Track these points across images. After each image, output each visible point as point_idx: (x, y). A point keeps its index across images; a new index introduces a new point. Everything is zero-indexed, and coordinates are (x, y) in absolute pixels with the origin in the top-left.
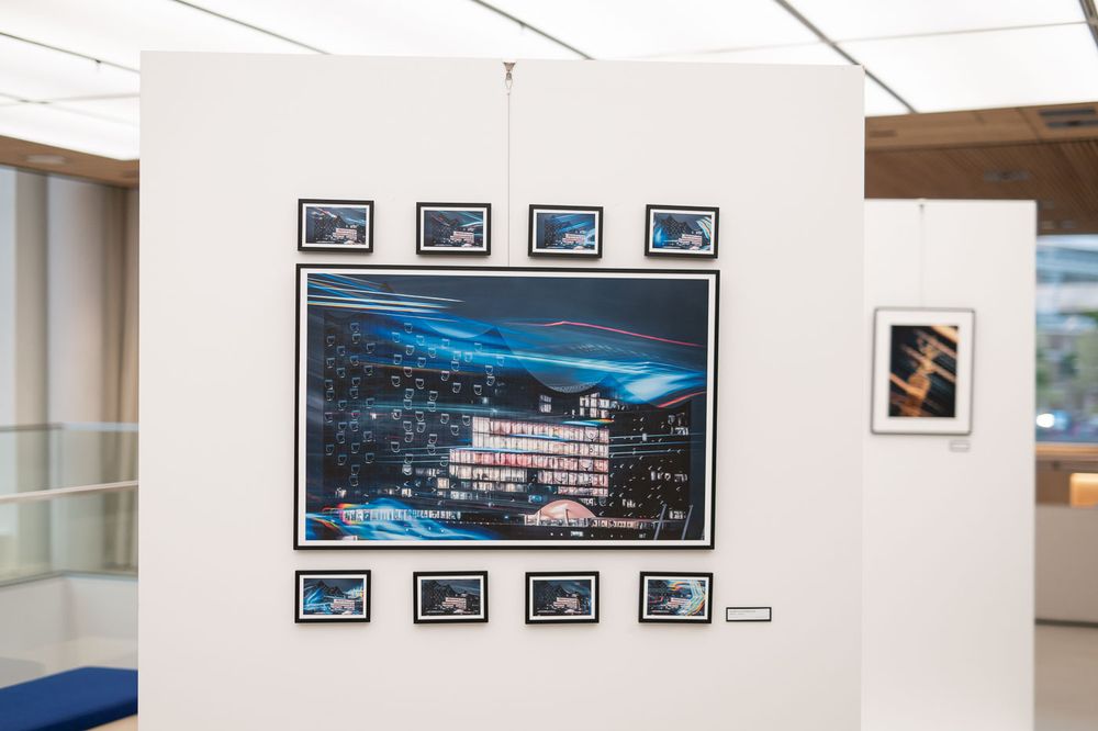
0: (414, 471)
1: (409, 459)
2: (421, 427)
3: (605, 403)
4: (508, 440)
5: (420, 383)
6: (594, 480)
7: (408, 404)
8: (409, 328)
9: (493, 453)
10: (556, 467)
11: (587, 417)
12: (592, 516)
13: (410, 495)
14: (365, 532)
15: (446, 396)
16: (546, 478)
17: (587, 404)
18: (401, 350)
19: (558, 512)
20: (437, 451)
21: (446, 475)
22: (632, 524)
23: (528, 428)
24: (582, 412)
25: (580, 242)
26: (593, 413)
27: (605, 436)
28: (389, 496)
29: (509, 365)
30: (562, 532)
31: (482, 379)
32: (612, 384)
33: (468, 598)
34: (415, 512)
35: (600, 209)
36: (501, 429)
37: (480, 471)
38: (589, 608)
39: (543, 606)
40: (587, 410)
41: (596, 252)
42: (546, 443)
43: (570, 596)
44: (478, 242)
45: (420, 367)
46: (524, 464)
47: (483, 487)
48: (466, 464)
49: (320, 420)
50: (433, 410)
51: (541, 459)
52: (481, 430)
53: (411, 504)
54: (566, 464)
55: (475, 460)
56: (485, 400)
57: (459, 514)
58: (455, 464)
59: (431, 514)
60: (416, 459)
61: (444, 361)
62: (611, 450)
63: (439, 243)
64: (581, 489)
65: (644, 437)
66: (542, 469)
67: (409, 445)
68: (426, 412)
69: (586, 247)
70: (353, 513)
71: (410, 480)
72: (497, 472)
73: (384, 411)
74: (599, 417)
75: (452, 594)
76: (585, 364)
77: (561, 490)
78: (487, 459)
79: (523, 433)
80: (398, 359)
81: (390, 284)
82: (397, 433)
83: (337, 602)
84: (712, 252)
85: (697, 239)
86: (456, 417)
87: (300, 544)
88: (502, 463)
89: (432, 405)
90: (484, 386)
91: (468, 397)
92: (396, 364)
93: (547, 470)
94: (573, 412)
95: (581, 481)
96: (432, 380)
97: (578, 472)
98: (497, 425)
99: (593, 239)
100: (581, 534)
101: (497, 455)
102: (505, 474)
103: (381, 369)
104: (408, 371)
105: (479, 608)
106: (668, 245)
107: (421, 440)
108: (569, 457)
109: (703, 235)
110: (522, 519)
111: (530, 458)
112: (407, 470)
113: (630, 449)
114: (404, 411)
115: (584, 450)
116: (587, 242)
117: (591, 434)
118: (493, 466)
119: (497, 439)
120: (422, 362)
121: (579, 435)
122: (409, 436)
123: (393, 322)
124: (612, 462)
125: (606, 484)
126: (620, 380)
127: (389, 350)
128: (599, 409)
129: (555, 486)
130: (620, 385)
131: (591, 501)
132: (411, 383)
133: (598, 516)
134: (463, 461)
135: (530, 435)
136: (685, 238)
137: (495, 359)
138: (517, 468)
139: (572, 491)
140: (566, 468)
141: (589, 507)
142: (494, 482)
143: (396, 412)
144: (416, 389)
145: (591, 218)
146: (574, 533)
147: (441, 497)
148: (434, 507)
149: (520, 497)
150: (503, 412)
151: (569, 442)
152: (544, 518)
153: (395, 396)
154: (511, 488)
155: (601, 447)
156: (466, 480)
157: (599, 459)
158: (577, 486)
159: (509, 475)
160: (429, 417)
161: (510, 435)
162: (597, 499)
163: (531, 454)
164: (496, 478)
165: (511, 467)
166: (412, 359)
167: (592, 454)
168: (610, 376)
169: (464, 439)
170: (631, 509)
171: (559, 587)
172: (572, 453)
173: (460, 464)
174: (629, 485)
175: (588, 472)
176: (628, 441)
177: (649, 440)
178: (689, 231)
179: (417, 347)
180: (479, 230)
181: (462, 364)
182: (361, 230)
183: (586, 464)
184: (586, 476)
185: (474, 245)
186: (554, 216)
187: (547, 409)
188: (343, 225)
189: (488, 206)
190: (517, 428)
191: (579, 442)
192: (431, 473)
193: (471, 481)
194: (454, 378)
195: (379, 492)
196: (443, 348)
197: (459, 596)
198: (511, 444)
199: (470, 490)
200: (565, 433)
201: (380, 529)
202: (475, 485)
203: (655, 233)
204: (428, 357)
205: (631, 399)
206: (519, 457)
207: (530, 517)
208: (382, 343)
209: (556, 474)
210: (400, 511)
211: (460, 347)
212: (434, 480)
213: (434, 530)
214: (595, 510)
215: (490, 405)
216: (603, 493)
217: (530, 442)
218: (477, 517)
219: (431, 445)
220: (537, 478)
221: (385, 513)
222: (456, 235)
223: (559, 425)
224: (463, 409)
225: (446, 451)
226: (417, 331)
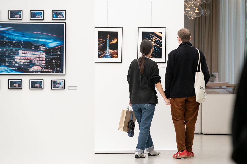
0: (8, 60)
1: (7, 58)
2: (9, 52)
3: (44, 47)
4: (26, 54)
5: (9, 44)
6: (42, 62)
7: (7, 48)
8: (7, 33)
9: (23, 57)
10: (35, 59)
11: (41, 50)
12: (42, 69)
13: (7, 65)
15: (14, 46)
16: (33, 62)
17: (41, 48)
18: (6, 37)
19: (35, 68)
20: (12, 56)
21: (14, 61)
22: (50, 70)
23: (30, 52)
24: (40, 49)
25: (39, 17)
26: (42, 49)
27: (44, 54)
28: (3, 65)
29: (26, 40)
30: (36, 72)
31: (21, 43)
32: (45, 44)
33: (18, 84)
34: (8, 68)
35: (43, 11)
36: (24, 52)
37: (20, 60)
38: (42, 86)
39: (33, 86)
40: (41, 49)
41: (43, 19)
42: (33, 55)
43: (38, 84)
44: (20, 17)
45: (9, 41)
46: (29, 59)
47: (21, 63)
48: (18, 59)
50: (12, 49)
51: (32, 58)
52: (21, 52)
53: (8, 66)
54: (37, 59)
55: (20, 58)
56: (22, 47)
57: (17, 68)
58: (16, 59)
59: (11, 68)
60: (9, 58)
61: (14, 40)
62: (46, 56)
63: (13, 17)
64: (40, 64)
65: (52, 54)
66: (32, 60)
67: (7, 55)
68: (10, 49)
69: (41, 18)
71: (7, 62)
72: (24, 60)
73: (2, 49)
74: (43, 50)
75: (16, 83)
76: (40, 40)
77: (36, 64)
78: (22, 58)
79: (29, 53)
80: (5, 39)
81: (3, 25)
82: (5, 53)
84: (65, 19)
85: (62, 16)
86: (16, 50)
88: (25, 59)
89: (11, 48)
90: (21, 44)
91: (18, 46)
92: (5, 40)
93: (33, 60)
94: (38, 49)
95: (40, 62)
96: (12, 43)
97: (39, 60)
98: (24, 51)
99: (42, 16)
100: (40, 72)
101: (24, 57)
102: (25, 61)
103: (2, 41)
104: (7, 41)
105: (21, 86)
106: (56, 17)
107: (9, 54)
108: (38, 58)
109: (63, 15)
110: (29, 69)
111: (30, 58)
112: (7, 60)
113: (49, 56)
114: (6, 49)
115: (40, 56)
116: (41, 17)
117: (42, 53)
118: (23, 59)
119: (24, 54)
120: (10, 40)
121: (39, 53)
122: (7, 54)
123: (4, 32)
124: (46, 59)
125: (45, 63)
126: (47, 43)
127: (3, 37)
128: (43, 48)
129: (35, 63)
130: (47, 44)
131: (42, 66)
132: (7, 44)
133: (43, 69)
134: (17, 58)
135: (30, 53)
136: (59, 16)
137: (23, 39)
138: (28, 60)
139: (38, 64)
140: (37, 60)
141: (41, 67)
142: (23, 62)
144: (8, 45)
145: (41, 12)
146: (38, 72)
147: (13, 65)
148: (12, 67)
149: (28, 65)
150: (25, 49)
151: (37, 55)
152: (33, 69)
153: (5, 46)
154: (26, 63)
155: (44, 56)
156: (18, 62)
157: (43, 58)
158: (39, 63)
159: (26, 61)
160: (11, 50)
161: (26, 53)
162: (43, 66)
163: (30, 57)
164: (24, 61)
165: (27, 60)
166: (8, 39)
167: (42, 57)
168: (45, 42)
169: (18, 54)
170: (49, 68)
171: (36, 82)
172: (38, 57)
173: (17, 59)
174: (49, 63)
175: (41, 60)
176: (49, 55)
177: (53, 54)
178: (60, 15)
179: (9, 37)
180: (20, 15)
181: (17, 40)
183: (41, 59)
184: (41, 61)
185: (19, 18)
186: (34, 12)
187: (33, 48)
189: (22, 10)
190: (28, 52)
191: (39, 55)
192: (11, 61)
193: (19, 62)
194: (16, 43)
195: (2, 64)
196: (14, 37)
197: (17, 84)
198: (26, 55)
199: (19, 64)
200: (37, 53)
201: (2, 71)
202: (20, 63)
203: (54, 15)
204: (11, 39)
205: (49, 47)
206: (28, 58)
207: (30, 69)
209: (35, 61)
210: (5, 68)
211: (17, 37)
212: (12, 62)
213: (12, 71)
214: (43, 68)
215: (23, 48)
216: (44, 64)
217: (30, 55)
218: (20, 69)
219: (11, 55)
220: (31, 62)
221: (3, 68)
222: (16, 16)
223: (36, 51)
224: (17, 48)
225: (14, 56)
226: (9, 34)
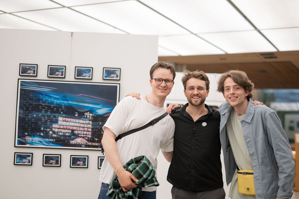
0: (44, 129)
1: (43, 126)
2: (46, 119)
3: (91, 115)
4: (67, 122)
5: (46, 108)
6: (88, 133)
7: (43, 113)
8: (44, 95)
9: (63, 125)
10: (78, 129)
11: (86, 118)
12: (87, 142)
13: (43, 135)
14: (31, 143)
15: (52, 111)
16: (76, 132)
17: (87, 115)
18: (42, 100)
19: (79, 140)
20: (50, 125)
21: (52, 130)
22: (97, 144)
23: (72, 120)
24: (85, 116)
25: (87, 76)
26: (88, 117)
27: (91, 122)
28: (37, 135)
29: (68, 104)
30: (80, 145)
31: (61, 108)
32: (93, 110)
33: (56, 161)
34: (44, 139)
35: (92, 68)
36: (65, 120)
37: (60, 130)
38: (86, 164)
39: (74, 164)
40: (87, 116)
41: (91, 78)
42: (76, 124)
43: (81, 161)
44: (62, 75)
45: (46, 104)
46: (71, 129)
47: (60, 134)
48: (56, 128)
49: (22, 116)
50: (49, 115)
51: (75, 127)
52: (61, 120)
53: (43, 137)
54: (81, 129)
55: (59, 127)
56: (62, 113)
57: (54, 140)
58: (54, 128)
59: (48, 140)
60: (45, 126)
61: (53, 103)
62: (92, 126)
63: (53, 75)
64: (85, 135)
65: (100, 123)
66: (75, 130)
67: (43, 123)
68: (48, 115)
69: (89, 77)
70: (29, 139)
71: (43, 131)
72: (64, 130)
73: (37, 114)
74: (89, 118)
75: (52, 159)
76: (86, 105)
77: (80, 135)
78: (62, 127)
79: (71, 121)
80: (41, 102)
81: (40, 84)
82: (40, 120)
83: (24, 160)
84: (119, 79)
85: (115, 76)
86: (55, 117)
87: (16, 146)
88: (65, 128)
89: (49, 113)
90: (62, 109)
91: (58, 112)
92: (41, 103)
93: (76, 130)
94: (83, 116)
96: (49, 107)
97: (84, 131)
98: (64, 119)
99: (90, 75)
100: (84, 146)
101: (64, 126)
102: (66, 131)
103: (37, 104)
104: (43, 105)
105: (58, 163)
106: (108, 77)
107: (46, 122)
108: (82, 127)
109: (117, 75)
110: (70, 142)
111: (72, 127)
112: (42, 129)
113: (97, 126)
114: (42, 115)
115: (86, 126)
116: (89, 76)
117: (87, 122)
118: (63, 129)
119: (64, 122)
120: (47, 103)
121: (84, 122)
122: (43, 121)
123: (40, 93)
124: (92, 129)
125: (91, 134)
126: (95, 109)
127: (39, 100)
128: (89, 116)
129: (78, 134)
130: (95, 110)
131: (87, 138)
133: (88, 142)
134: (56, 127)
135: (72, 121)
136: (112, 75)
137: (65, 103)
138: (69, 129)
139: (82, 136)
140: (81, 130)
141: (86, 140)
142: (63, 133)
143: (40, 115)
144: (45, 109)
145: (90, 70)
146: (82, 146)
147: (50, 136)
148: (49, 138)
149: (70, 136)
150: (66, 116)
151: (82, 124)
152: (75, 142)
153: (40, 111)
154: (67, 134)
155: (90, 125)
156: (56, 132)
157: (89, 128)
158: (84, 134)
159: (67, 131)
160: (48, 116)
161: (68, 121)
162: (88, 138)
163: (73, 126)
164: (64, 132)
165: (68, 129)
166: (45, 102)
167: (88, 127)
168: (92, 108)
169: (56, 122)
170: (96, 141)
171: (78, 159)
172: (83, 126)
173: (55, 128)
174: (96, 135)
175: (86, 131)
176: (96, 124)
177: (102, 124)
178: (113, 74)
179: (46, 99)
180: (63, 72)
181: (57, 104)
182: (34, 71)
183: (86, 129)
185: (61, 75)
186: (81, 69)
187: (77, 115)
188: (30, 70)
189: (65, 66)
190: (69, 120)
191: (84, 124)
192: (48, 130)
193: (58, 132)
194: (54, 107)
195: (35, 134)
196: (52, 100)
197: (54, 160)
198: (68, 124)
199: (57, 134)
200: (81, 121)
201: (35, 143)
202: (59, 133)
203: (105, 74)
205: (97, 114)
206: (70, 127)
207: (72, 141)
208: (37, 98)
209: (78, 131)
210: (40, 139)
211: (56, 100)
212: (49, 131)
213: (48, 144)
214: (88, 140)
215: (63, 114)
216: (90, 136)
217: (72, 123)
218: (59, 141)
219: (48, 123)
220: (74, 132)
221: (36, 139)
222: (57, 73)
223: (80, 119)
224: (56, 115)
225: (52, 125)
226: (46, 95)
